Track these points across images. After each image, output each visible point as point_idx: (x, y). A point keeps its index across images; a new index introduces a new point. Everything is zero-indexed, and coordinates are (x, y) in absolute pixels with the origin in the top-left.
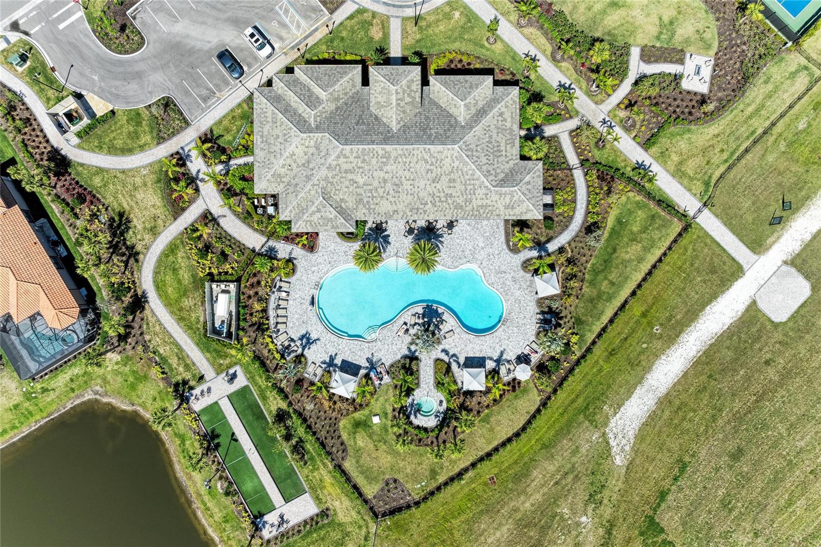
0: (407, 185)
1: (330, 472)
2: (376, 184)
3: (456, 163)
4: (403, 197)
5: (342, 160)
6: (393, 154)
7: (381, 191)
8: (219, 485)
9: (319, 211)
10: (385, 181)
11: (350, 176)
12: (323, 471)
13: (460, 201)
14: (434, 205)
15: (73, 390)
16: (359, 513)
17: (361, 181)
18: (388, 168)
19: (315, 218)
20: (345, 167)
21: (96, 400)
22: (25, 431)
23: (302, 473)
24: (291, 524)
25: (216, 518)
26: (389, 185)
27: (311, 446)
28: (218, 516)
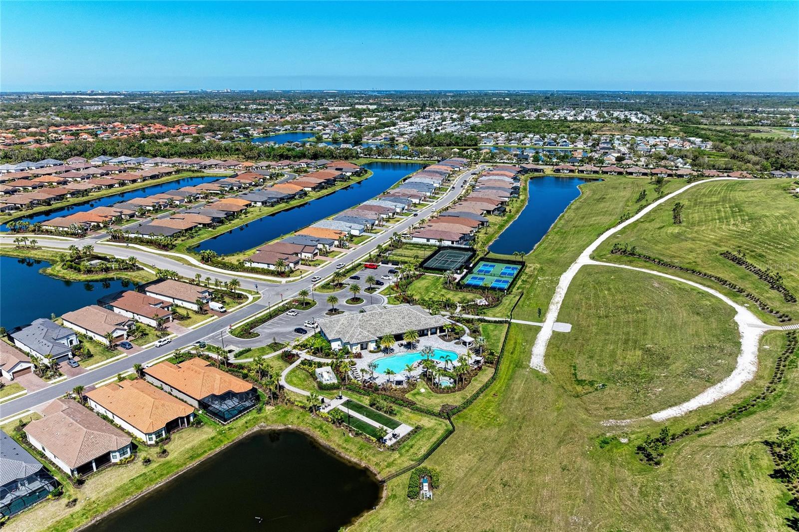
0: (393, 322)
1: (411, 412)
2: (380, 323)
3: (408, 312)
4: (393, 326)
5: (364, 318)
6: (383, 313)
7: (383, 325)
8: (350, 435)
9: (360, 334)
10: (384, 322)
11: (369, 322)
12: (407, 414)
13: (416, 323)
14: (406, 326)
15: (247, 427)
16: (436, 420)
17: (374, 323)
18: (383, 317)
19: (360, 337)
20: (366, 320)
21: (261, 430)
22: (218, 450)
23: (396, 419)
24: (401, 436)
25: (354, 451)
26: (386, 323)
27: (395, 407)
28: (355, 449)
